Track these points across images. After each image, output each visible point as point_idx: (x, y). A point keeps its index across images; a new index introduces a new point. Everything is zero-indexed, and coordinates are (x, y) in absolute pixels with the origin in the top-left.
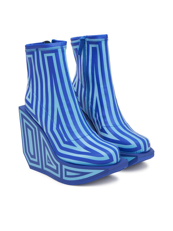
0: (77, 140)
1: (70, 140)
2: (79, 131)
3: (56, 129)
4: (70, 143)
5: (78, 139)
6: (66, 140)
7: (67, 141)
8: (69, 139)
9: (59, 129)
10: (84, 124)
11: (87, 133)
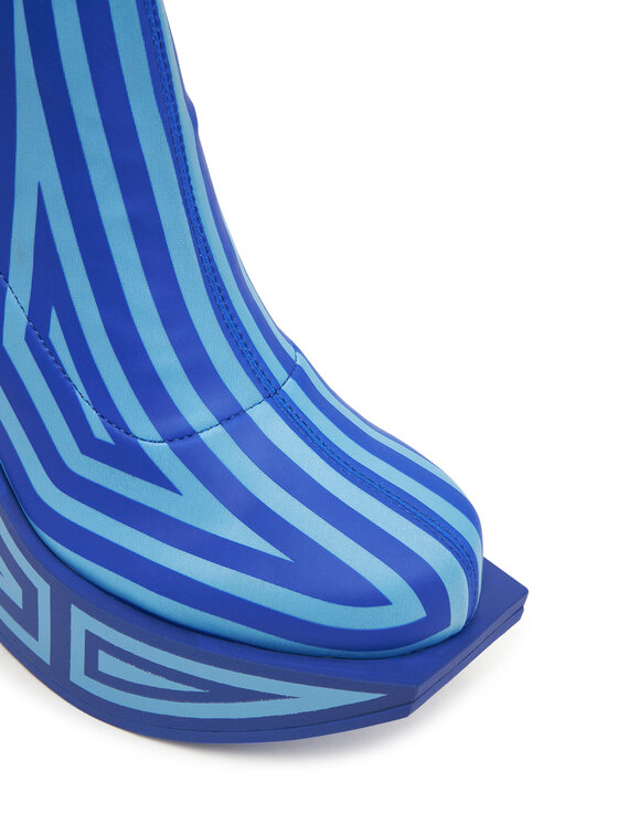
0: (182, 439)
1: (128, 432)
2: (201, 373)
3: (29, 338)
4: (128, 456)
5: (192, 433)
6: (99, 430)
7: (108, 439)
8: (122, 425)
9: (48, 344)
10: (234, 315)
11: (257, 382)
